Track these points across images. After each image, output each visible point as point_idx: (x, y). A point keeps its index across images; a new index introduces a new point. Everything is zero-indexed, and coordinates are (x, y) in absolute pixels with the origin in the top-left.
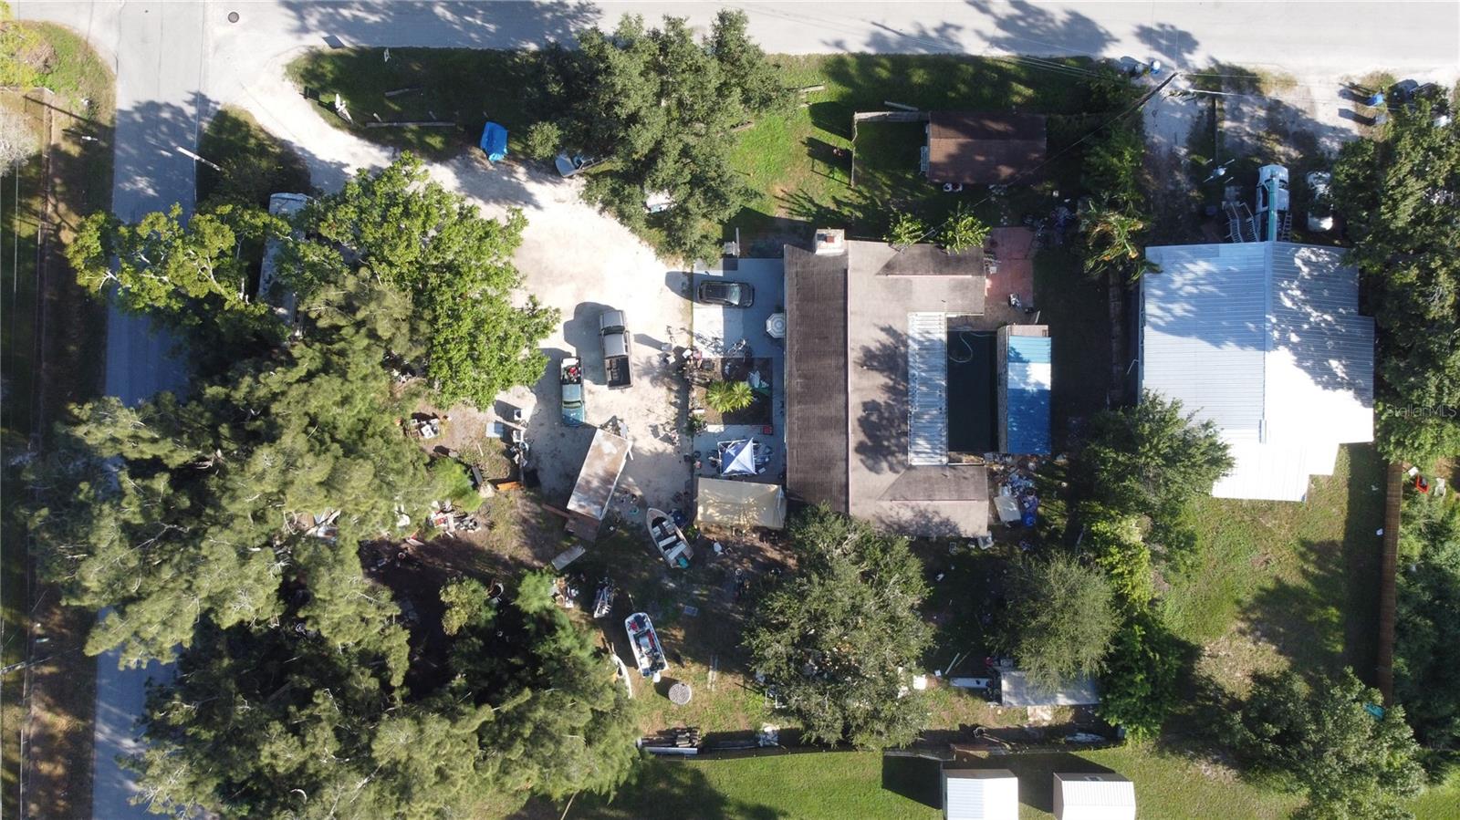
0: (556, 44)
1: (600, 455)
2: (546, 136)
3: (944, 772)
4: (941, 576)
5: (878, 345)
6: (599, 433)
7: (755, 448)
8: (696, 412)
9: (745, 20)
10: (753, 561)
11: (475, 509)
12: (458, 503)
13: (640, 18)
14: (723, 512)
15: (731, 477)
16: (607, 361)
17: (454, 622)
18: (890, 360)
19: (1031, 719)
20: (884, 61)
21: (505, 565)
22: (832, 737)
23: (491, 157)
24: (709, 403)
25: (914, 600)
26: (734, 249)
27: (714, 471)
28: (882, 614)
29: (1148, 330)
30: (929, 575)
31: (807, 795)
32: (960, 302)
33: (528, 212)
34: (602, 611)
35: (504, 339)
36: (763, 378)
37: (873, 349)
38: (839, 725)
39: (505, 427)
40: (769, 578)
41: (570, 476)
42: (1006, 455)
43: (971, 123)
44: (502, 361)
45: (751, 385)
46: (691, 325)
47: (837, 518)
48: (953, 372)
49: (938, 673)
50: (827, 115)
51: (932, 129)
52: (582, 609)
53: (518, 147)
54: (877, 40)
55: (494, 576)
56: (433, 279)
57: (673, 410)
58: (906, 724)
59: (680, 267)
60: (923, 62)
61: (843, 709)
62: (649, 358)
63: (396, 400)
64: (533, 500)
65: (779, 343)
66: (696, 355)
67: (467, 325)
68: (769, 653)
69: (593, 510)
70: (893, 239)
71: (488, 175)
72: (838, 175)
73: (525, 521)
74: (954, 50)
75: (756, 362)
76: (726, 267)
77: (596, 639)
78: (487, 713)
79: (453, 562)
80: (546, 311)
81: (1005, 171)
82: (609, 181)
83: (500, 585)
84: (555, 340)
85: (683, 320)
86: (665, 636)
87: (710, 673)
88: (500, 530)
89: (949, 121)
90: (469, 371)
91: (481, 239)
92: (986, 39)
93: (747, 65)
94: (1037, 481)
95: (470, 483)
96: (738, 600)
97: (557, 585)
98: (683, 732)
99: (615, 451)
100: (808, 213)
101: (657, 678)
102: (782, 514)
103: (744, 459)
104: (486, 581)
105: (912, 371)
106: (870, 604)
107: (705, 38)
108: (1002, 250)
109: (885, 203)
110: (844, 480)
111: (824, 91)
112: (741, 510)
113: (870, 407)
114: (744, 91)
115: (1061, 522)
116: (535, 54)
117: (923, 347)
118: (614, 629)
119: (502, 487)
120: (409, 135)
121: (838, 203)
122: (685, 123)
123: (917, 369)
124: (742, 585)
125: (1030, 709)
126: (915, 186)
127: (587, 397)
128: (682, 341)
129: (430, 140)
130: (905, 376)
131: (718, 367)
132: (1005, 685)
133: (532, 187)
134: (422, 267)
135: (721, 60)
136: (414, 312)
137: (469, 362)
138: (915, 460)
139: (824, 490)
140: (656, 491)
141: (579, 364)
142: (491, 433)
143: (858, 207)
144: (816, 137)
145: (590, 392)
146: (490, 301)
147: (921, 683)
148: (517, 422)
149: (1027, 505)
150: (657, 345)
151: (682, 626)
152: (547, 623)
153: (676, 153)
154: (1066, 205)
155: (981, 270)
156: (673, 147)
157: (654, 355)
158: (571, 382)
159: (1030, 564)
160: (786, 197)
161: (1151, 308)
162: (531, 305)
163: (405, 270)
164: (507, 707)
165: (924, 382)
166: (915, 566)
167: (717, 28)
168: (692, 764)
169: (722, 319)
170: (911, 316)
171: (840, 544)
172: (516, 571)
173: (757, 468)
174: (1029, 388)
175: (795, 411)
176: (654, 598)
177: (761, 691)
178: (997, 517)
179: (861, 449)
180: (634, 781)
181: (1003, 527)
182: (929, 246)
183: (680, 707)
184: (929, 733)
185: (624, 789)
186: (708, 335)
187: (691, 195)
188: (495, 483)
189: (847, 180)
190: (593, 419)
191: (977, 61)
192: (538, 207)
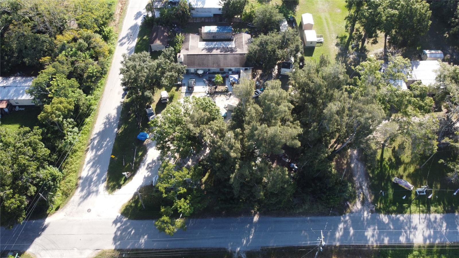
3: (306, 46)
5: (206, 51)
7: (232, 75)
18: (210, 49)
29: (205, 7)
32: (196, 40)
36: (213, 78)
43: (153, 39)
57: (222, 95)
66: (207, 90)
70: (180, 49)
76: (184, 86)
85: (198, 93)
92: (132, 43)
94: (238, 32)
103: (235, 76)
110: (239, 55)
117: (206, 46)
128: (204, 94)
129: (140, 154)
130: (214, 48)
131: (211, 87)
138: (234, 46)
139: (242, 59)
165: (215, 45)
169: (198, 86)
170: (199, 47)
173: (236, 74)
174: (217, 29)
175: (222, 66)
179: (232, 52)
186: (202, 89)
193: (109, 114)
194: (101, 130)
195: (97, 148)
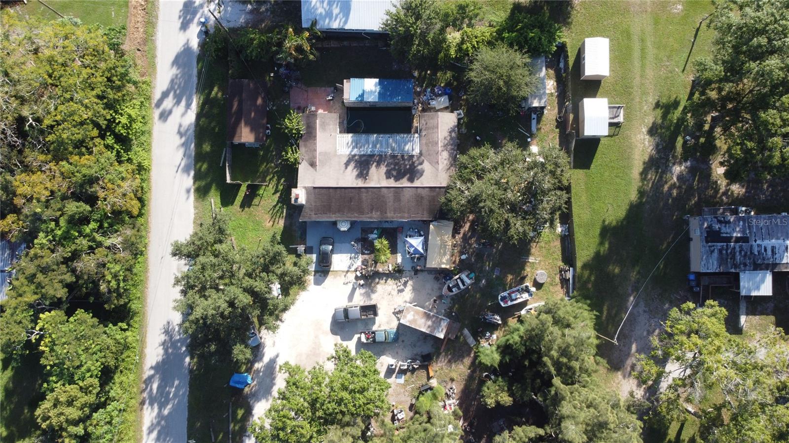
0: (187, 347)
1: (414, 321)
2: (240, 352)
3: (581, 137)
4: (478, 138)
5: (355, 170)
6: (402, 321)
7: (410, 237)
8: (390, 269)
9: (176, 242)
10: (470, 238)
11: (443, 389)
12: (440, 398)
13: (175, 301)
14: (445, 254)
15: (426, 250)
16: (363, 317)
17: (506, 399)
18: (363, 164)
19: (553, 91)
20: (198, 166)
21: (473, 372)
22: (565, 196)
23: (249, 382)
24: (386, 262)
25: (491, 152)
26: (301, 248)
27: (422, 259)
28: (500, 169)
29: (347, 27)
30: (478, 145)
31: (594, 209)
32: (331, 127)
33: (280, 362)
34: (498, 319)
35: (352, 373)
36: (372, 233)
37: (357, 173)
38: (559, 193)
39: (398, 373)
40: (481, 228)
41: (425, 337)
42: (414, 103)
43: (233, 119)
44: (365, 375)
45: (376, 239)
46: (343, 271)
47: (448, 193)
48: (369, 131)
49: (529, 140)
50: (227, 199)
51: (236, 141)
52: (497, 330)
53: (244, 368)
54: (186, 170)
55: (479, 378)
56: (320, 413)
57: (390, 281)
58: (558, 157)
59: (311, 278)
60: (198, 145)
61: (550, 190)
62: (361, 294)
63: (385, 433)
64: (438, 357)
65: (353, 224)
66: (360, 269)
67: (345, 395)
68: (521, 229)
69: (444, 324)
70: (297, 162)
71: (259, 383)
72: (261, 192)
73: (449, 361)
74: (192, 128)
75: (363, 236)
76: (312, 253)
77: (512, 322)
78: (557, 381)
79: (472, 400)
80: (337, 351)
81: (259, 101)
82: (265, 317)
83: (484, 374)
84: (351, 345)
85: (340, 276)
86: (511, 285)
87: (530, 260)
88: (454, 375)
89: (233, 131)
90: (370, 393)
91: (297, 387)
92: (186, 111)
93: (201, 241)
94: (427, 87)
95: (429, 392)
96: (492, 245)
97: (484, 344)
98: (561, 275)
99: (412, 313)
100: (282, 208)
101: (533, 289)
102: (446, 222)
103: (416, 242)
104: (482, 382)
105: (369, 153)
106: (495, 175)
107: (186, 264)
108: (302, 104)
109: (277, 166)
110: (427, 189)
111: (214, 199)
112: (443, 244)
113: (388, 175)
114: (215, 243)
115: (449, 74)
116: (192, 358)
117: (356, 147)
118: (508, 313)
119: (431, 374)
120: (237, 428)
121: (276, 192)
122: (232, 276)
123: (367, 150)
124: (483, 244)
125: (548, 92)
126: (267, 150)
127: (382, 328)
128: (351, 277)
129: (239, 416)
130: (372, 156)
131: (366, 257)
132: (536, 104)
133: (266, 359)
134: (313, 420)
135: (198, 256)
136: (337, 424)
137: (365, 393)
138: (416, 151)
139: (433, 200)
140: (433, 290)
141: (364, 333)
142: (402, 380)
143: (279, 180)
144: (240, 203)
145: (379, 326)
146: (332, 382)
147: (534, 149)
148: (396, 366)
149: (440, 92)
150: (354, 290)
151: (505, 276)
152: (505, 349)
153: (250, 280)
154: (278, 69)
155: (314, 115)
156: (248, 282)
157: (359, 292)
158: (374, 337)
159: (472, 91)
160: (273, 220)
161: (335, 25)
162: (333, 360)
163: (315, 429)
164: (553, 370)
165: (374, 146)
166: (474, 152)
167: (180, 258)
168: (578, 270)
169: (339, 255)
170: (339, 153)
171: (462, 192)
172: (477, 366)
173: (421, 236)
174: (378, 90)
175: (390, 215)
176: (491, 291)
177: (539, 234)
178: (446, 108)
179: (411, 180)
180: (589, 302)
181: (451, 105)
182: (301, 143)
183: (548, 277)
184: (560, 145)
185: (592, 307)
186: (349, 262)
187: (273, 272)
188: (429, 378)
189: (264, 187)
190: (394, 325)
191: (199, 116)
192: (277, 356)
193: (168, 323)
194: (160, 358)
195: (160, 399)
